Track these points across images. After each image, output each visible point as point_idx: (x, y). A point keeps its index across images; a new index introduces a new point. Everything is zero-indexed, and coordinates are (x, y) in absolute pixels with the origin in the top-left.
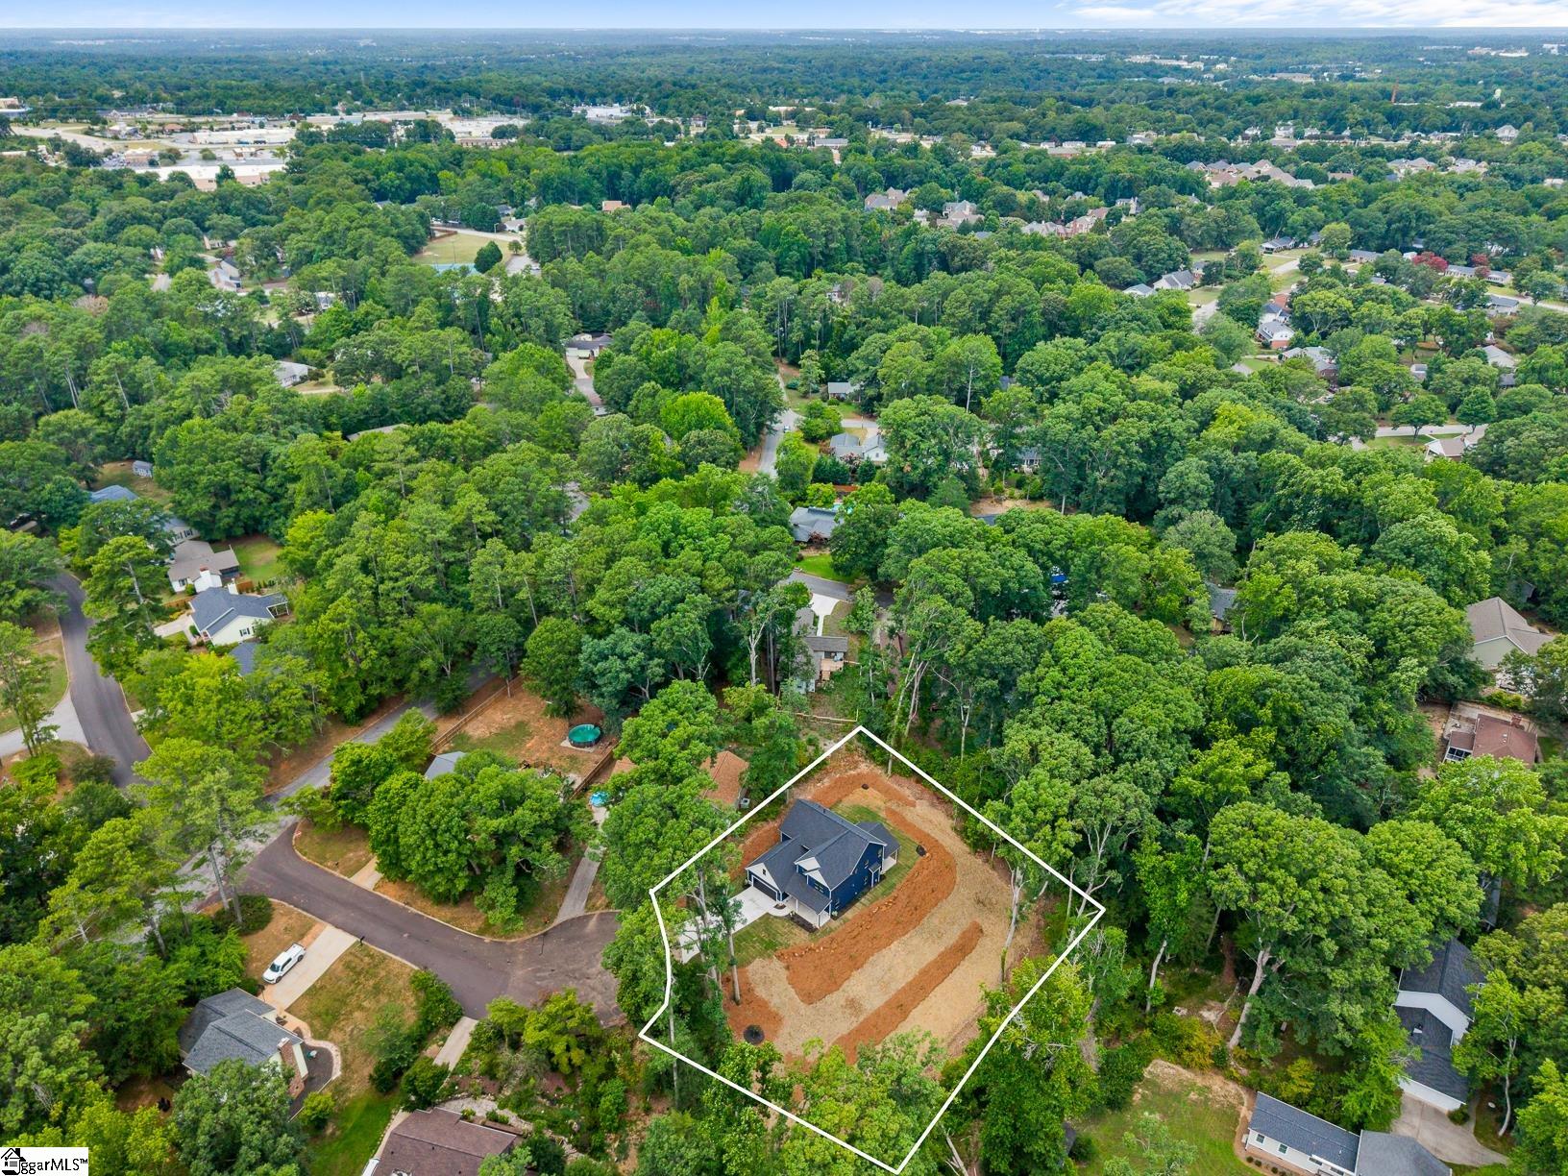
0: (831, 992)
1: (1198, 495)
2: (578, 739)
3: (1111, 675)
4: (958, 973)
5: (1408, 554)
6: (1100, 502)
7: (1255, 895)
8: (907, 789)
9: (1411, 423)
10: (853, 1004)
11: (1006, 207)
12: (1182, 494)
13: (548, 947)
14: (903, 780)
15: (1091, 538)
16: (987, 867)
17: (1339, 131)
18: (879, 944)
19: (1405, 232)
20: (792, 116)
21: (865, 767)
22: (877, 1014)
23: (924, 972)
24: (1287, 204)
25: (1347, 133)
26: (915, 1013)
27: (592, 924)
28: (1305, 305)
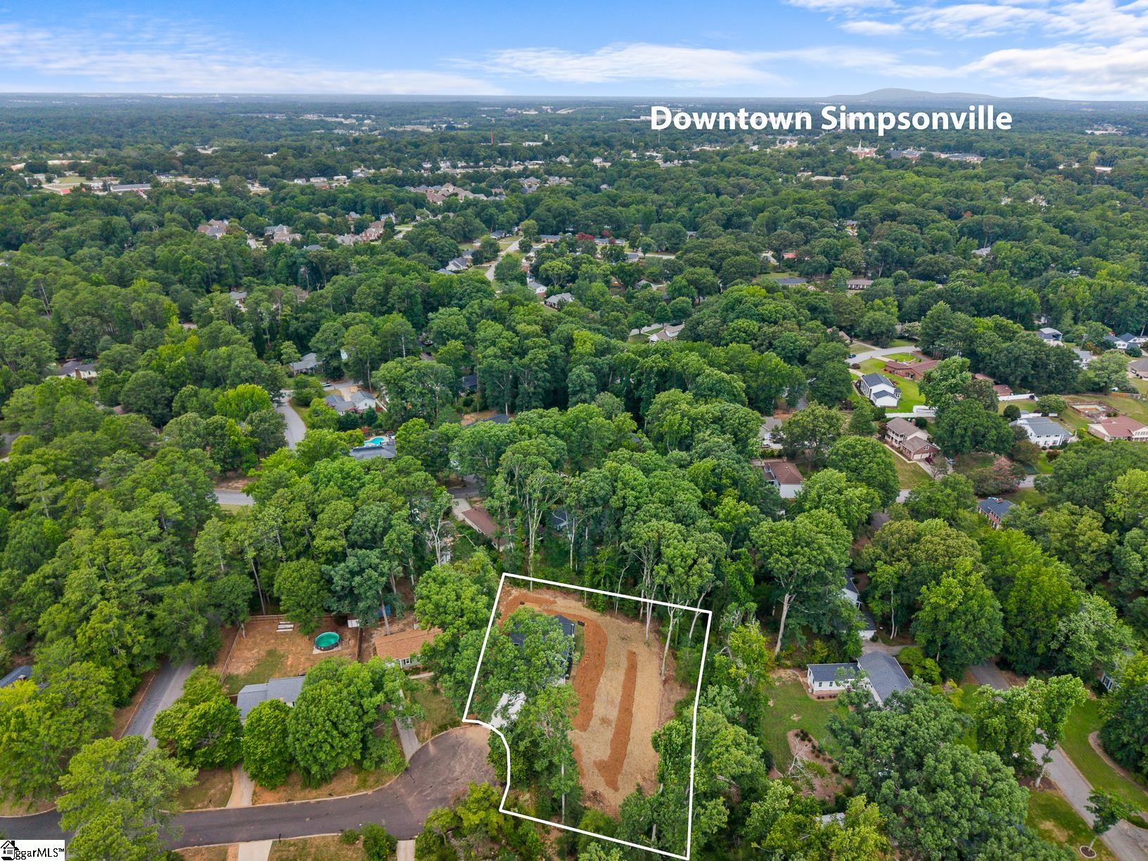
0: (590, 720)
1: (590, 385)
2: (323, 645)
3: (658, 484)
4: (639, 681)
5: (711, 390)
6: (530, 402)
7: (794, 563)
8: (547, 596)
9: (637, 327)
10: (604, 721)
11: (316, 226)
12: (582, 387)
13: (415, 776)
14: (539, 591)
15: (578, 420)
16: (614, 620)
17: (477, 162)
18: (595, 681)
19: (563, 222)
20: (72, 167)
21: (515, 592)
22: (619, 719)
23: (624, 687)
24: (492, 210)
25: (481, 164)
26: (634, 710)
27: (432, 749)
28: (546, 270)
